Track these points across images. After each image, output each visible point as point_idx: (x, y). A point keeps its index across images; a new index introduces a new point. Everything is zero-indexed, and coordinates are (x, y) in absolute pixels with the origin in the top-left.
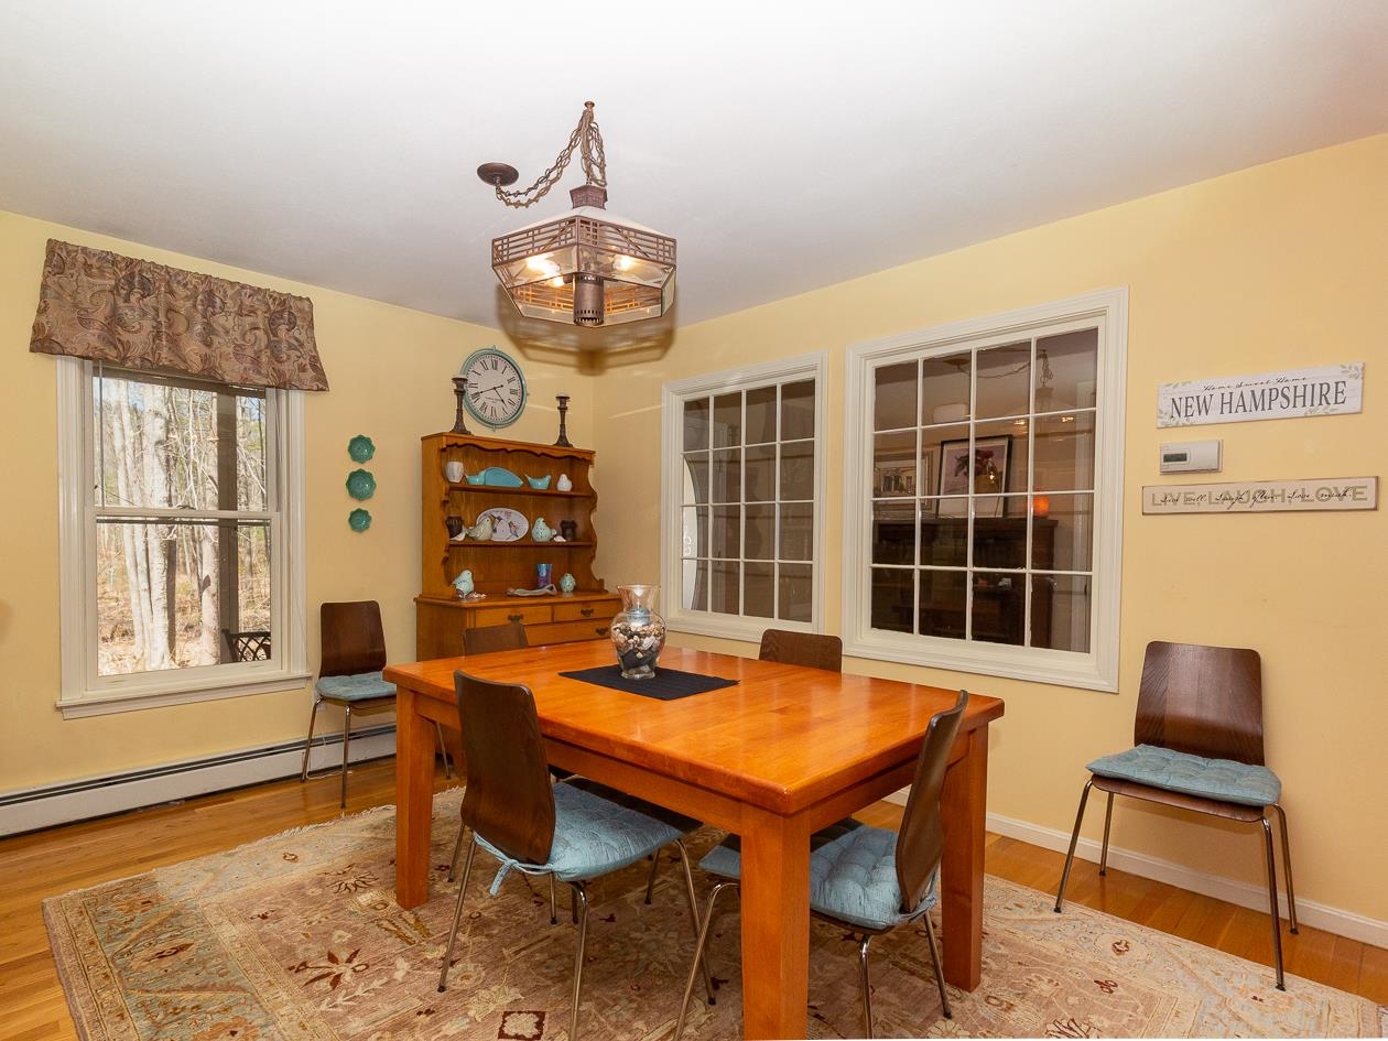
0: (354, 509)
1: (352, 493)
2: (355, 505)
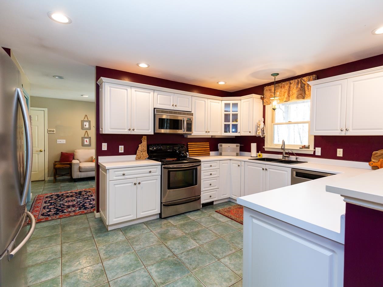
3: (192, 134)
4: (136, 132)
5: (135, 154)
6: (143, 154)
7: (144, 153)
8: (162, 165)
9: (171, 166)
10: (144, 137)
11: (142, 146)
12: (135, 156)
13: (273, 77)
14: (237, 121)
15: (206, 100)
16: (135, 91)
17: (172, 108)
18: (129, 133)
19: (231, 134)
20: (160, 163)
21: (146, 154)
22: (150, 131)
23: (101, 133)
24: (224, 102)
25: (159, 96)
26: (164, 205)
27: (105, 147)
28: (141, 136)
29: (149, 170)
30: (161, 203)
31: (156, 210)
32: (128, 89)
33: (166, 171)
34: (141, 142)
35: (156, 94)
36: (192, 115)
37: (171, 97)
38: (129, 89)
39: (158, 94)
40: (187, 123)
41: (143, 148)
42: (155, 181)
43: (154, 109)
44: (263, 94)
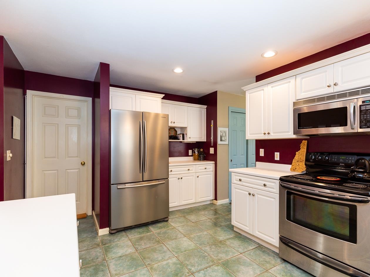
4: (273, 136)
6: (299, 164)
7: (301, 164)
11: (300, 154)
12: (290, 166)
16: (272, 87)
27: (262, 152)
32: (264, 89)
33: (286, 190)
34: (299, 149)
35: (299, 79)
38: (266, 88)
39: (302, 78)
41: (300, 157)
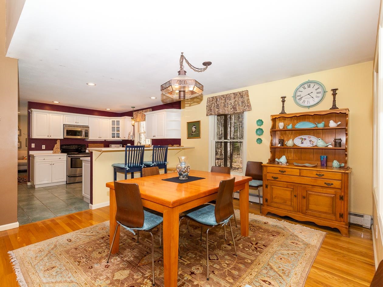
0: (258, 138)
1: (257, 134)
2: (258, 137)
3: (89, 139)
4: (52, 137)
5: (53, 150)
6: (57, 150)
8: (67, 155)
9: (73, 156)
10: (58, 140)
11: (57, 145)
13: (132, 109)
14: (119, 131)
15: (99, 119)
17: (75, 124)
18: (48, 138)
19: (116, 139)
20: (66, 154)
21: (59, 150)
22: (61, 137)
23: (31, 138)
24: (111, 120)
25: (66, 117)
26: (69, 176)
27: (33, 146)
28: (57, 140)
29: (59, 158)
30: (67, 175)
31: (64, 179)
33: (70, 158)
34: (56, 143)
36: (89, 127)
37: (75, 118)
38: (48, 115)
40: (85, 132)
41: (57, 147)
42: (63, 163)
43: (64, 125)
44: (132, 116)
